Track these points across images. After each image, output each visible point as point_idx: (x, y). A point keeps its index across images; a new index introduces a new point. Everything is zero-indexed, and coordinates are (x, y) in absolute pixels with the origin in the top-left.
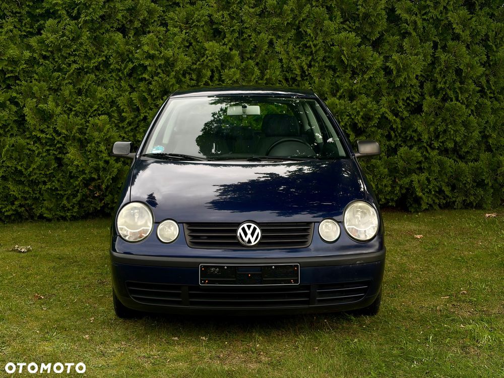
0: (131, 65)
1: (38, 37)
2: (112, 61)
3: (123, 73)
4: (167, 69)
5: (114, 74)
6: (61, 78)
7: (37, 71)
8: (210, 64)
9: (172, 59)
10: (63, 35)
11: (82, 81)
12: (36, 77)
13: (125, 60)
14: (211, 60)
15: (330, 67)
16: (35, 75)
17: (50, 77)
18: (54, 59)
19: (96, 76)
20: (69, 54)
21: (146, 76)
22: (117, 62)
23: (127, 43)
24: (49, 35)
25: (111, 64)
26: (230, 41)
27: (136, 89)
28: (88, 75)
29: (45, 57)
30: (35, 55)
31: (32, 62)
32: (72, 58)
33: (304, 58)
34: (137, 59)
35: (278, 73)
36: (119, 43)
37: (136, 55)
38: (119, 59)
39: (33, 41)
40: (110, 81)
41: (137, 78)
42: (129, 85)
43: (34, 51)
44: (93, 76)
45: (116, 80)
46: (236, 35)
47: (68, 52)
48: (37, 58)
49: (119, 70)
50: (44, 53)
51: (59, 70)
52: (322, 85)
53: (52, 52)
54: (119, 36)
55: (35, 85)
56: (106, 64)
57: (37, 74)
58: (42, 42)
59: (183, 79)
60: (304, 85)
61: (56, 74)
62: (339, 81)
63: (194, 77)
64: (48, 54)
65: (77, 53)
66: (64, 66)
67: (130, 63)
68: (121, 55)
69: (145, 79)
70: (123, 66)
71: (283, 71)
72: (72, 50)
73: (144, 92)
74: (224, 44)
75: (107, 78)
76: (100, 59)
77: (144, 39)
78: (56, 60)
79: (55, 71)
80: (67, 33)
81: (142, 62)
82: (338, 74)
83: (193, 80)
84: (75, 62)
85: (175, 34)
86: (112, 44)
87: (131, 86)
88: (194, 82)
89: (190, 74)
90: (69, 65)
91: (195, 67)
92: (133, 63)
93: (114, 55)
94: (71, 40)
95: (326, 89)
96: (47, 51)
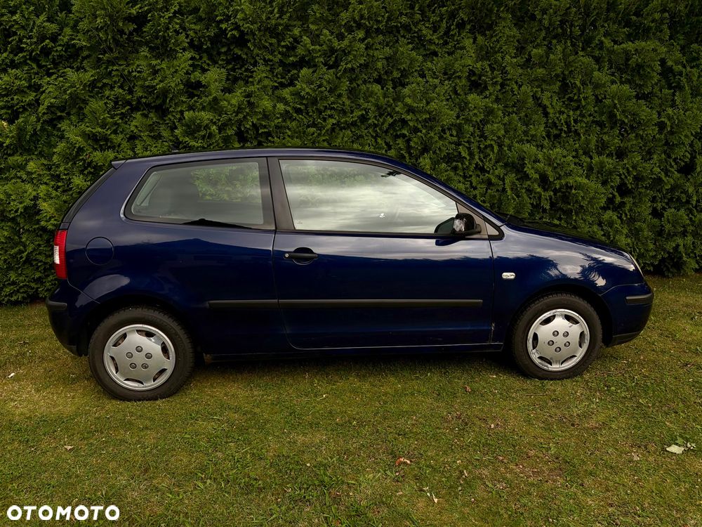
0: (390, 120)
1: (291, 88)
2: (370, 115)
3: (380, 129)
4: (427, 124)
5: (371, 130)
6: (316, 134)
7: (290, 126)
8: (474, 119)
9: (434, 113)
10: (320, 86)
11: (336, 137)
12: (289, 133)
13: (383, 114)
14: (475, 114)
15: (597, 123)
16: (287, 131)
17: (304, 132)
18: (307, 113)
19: (351, 131)
20: (326, 106)
21: (405, 132)
22: (375, 117)
23: (385, 96)
24: (304, 86)
25: (369, 119)
26: (490, 94)
27: (392, 147)
28: (343, 131)
29: (298, 111)
30: (288, 108)
31: (286, 116)
32: (329, 112)
33: (571, 113)
34: (398, 112)
35: (542, 129)
36: (378, 95)
37: (397, 109)
38: (377, 114)
39: (286, 93)
40: (366, 138)
41: (395, 134)
42: (385, 142)
43: (286, 103)
44: (348, 132)
45: (372, 136)
46: (499, 87)
47: (325, 105)
48: (291, 112)
49: (376, 126)
50: (299, 106)
51: (314, 125)
52: (588, 142)
53: (306, 106)
54: (376, 88)
55: (288, 141)
56: (363, 119)
57: (289, 129)
58: (297, 94)
59: (445, 136)
60: (568, 142)
61: (312, 130)
62: (606, 138)
63: (454, 133)
64: (303, 107)
65: (335, 106)
66: (319, 120)
67: (389, 117)
68: (378, 107)
69: (404, 136)
70: (381, 120)
71: (547, 126)
72: (330, 103)
73: (401, 149)
74: (486, 97)
75: (364, 134)
76: (360, 113)
77: (406, 91)
78: (310, 114)
79: (308, 126)
80: (325, 83)
81: (403, 117)
82: (606, 130)
83: (454, 136)
84: (331, 116)
85: (435, 87)
86: (370, 96)
87: (387, 144)
88: (455, 139)
89: (449, 129)
90: (325, 120)
91: (458, 121)
92: (392, 117)
93: (373, 108)
94: (329, 92)
95: (592, 146)
96: (301, 104)
